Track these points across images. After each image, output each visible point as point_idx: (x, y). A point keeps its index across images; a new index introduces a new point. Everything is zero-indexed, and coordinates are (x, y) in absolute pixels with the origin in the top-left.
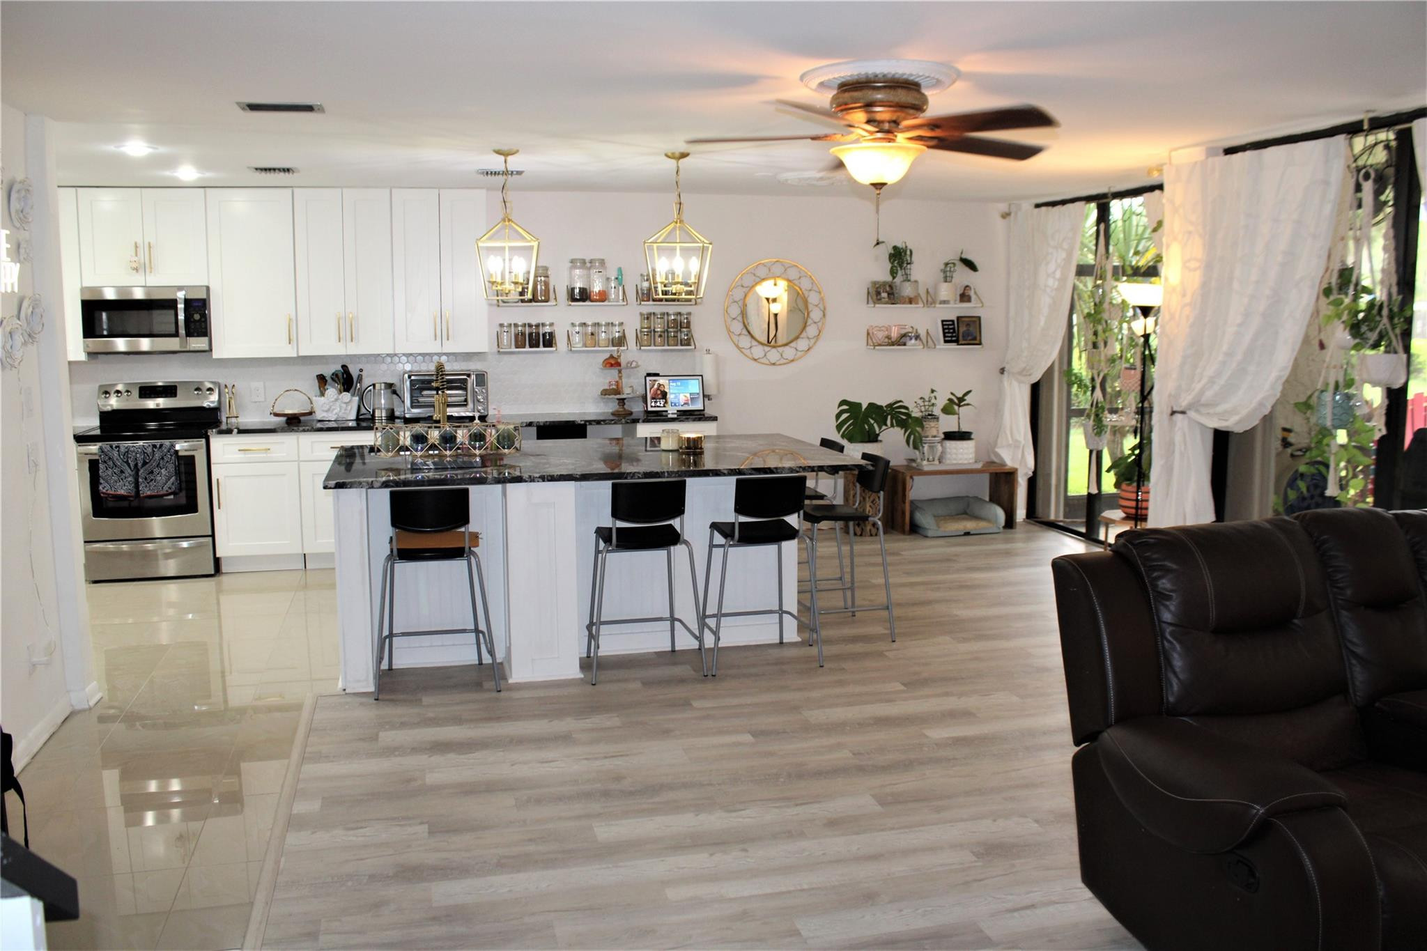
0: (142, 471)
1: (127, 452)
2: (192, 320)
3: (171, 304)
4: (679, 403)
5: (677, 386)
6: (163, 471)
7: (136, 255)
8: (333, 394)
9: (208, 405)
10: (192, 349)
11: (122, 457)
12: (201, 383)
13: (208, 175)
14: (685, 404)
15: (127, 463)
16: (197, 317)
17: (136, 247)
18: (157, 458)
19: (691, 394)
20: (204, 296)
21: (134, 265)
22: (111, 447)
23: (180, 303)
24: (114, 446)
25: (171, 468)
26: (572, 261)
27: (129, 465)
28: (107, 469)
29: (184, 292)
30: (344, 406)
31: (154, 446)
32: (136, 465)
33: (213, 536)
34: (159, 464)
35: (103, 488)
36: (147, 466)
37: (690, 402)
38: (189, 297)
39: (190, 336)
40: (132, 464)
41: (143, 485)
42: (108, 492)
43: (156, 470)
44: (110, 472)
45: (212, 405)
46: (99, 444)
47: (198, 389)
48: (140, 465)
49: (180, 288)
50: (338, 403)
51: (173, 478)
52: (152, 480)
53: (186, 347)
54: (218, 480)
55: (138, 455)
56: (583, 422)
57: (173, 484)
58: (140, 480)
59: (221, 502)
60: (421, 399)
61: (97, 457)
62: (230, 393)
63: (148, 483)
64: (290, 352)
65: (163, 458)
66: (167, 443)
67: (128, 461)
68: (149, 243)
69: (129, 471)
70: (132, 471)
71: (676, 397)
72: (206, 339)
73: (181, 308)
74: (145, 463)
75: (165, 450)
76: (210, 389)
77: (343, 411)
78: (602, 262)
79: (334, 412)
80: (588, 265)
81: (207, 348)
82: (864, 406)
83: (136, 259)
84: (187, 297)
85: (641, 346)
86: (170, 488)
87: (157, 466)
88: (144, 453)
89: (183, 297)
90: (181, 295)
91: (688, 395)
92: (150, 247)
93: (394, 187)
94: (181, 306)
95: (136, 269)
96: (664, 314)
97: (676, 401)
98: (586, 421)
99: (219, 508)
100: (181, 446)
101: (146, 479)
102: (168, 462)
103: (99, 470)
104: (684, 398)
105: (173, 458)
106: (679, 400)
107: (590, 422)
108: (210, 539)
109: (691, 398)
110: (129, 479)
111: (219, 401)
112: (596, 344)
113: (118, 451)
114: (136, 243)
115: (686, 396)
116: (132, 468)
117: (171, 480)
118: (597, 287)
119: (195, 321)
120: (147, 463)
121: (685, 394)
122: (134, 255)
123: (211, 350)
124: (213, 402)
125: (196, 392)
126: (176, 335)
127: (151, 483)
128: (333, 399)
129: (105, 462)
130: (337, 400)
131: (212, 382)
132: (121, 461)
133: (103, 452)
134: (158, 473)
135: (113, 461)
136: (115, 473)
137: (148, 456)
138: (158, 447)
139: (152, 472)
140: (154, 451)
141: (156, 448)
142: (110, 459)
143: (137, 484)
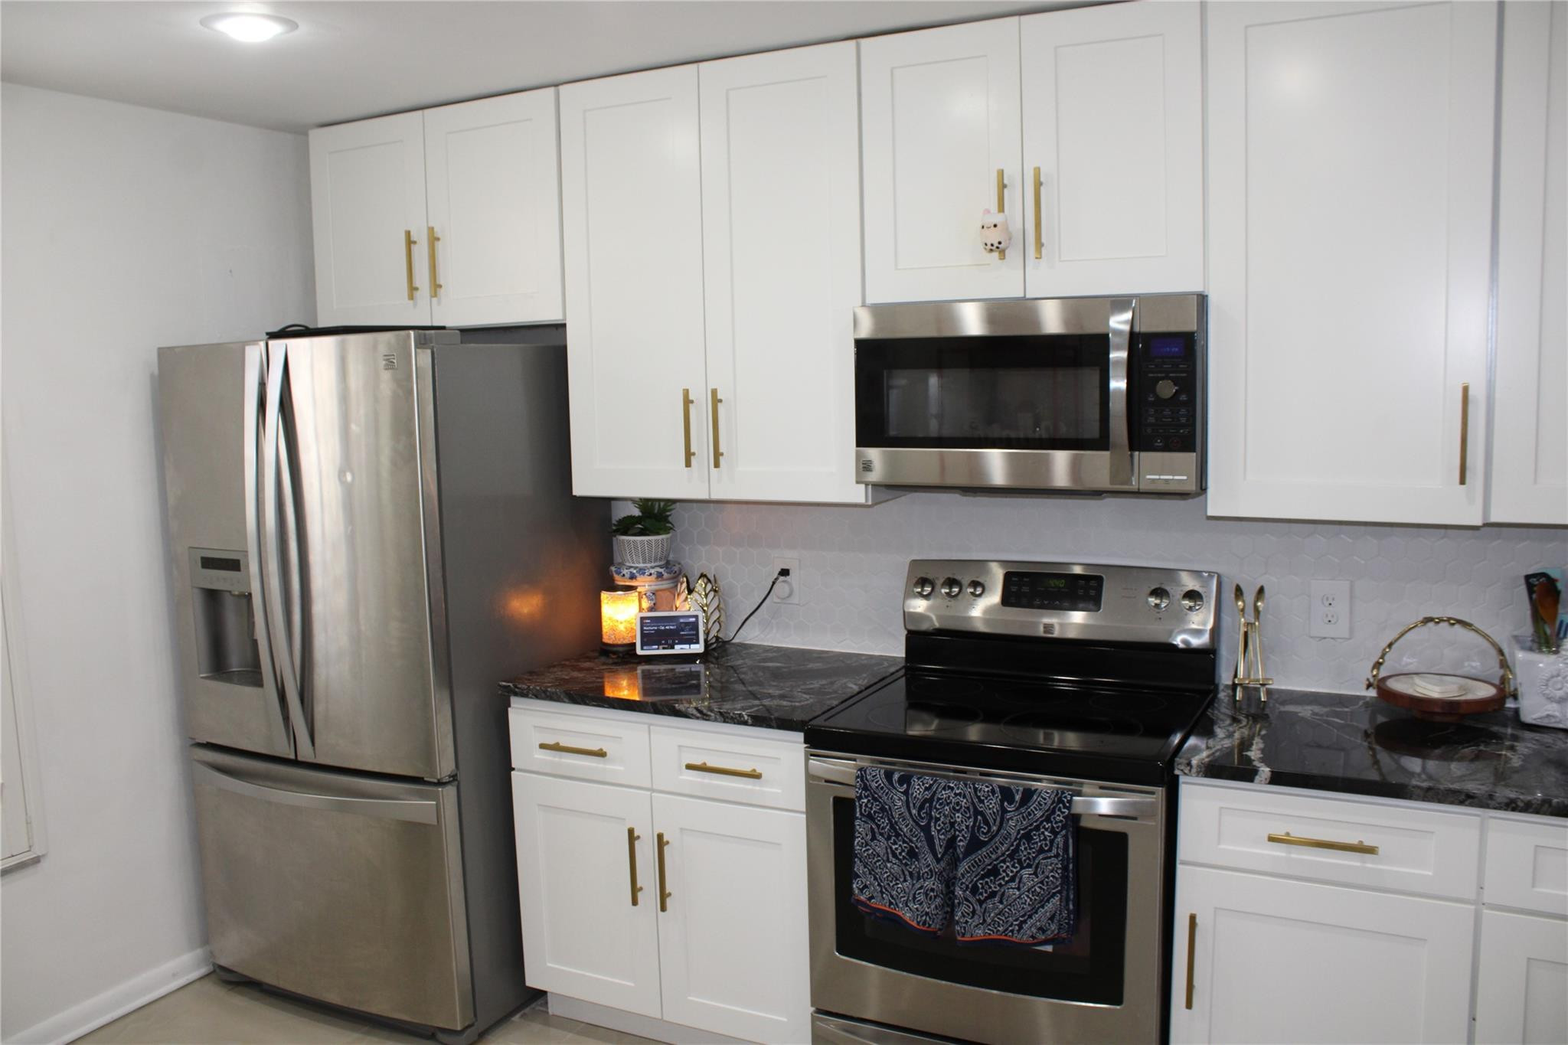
0: (963, 867)
1: (930, 800)
2: (1151, 396)
3: (1090, 351)
6: (1026, 873)
7: (1001, 208)
9: (1185, 642)
10: (1143, 487)
11: (914, 812)
12: (1171, 573)
15: (927, 832)
16: (1165, 388)
17: (1002, 186)
18: (1013, 833)
20: (1192, 327)
21: (994, 237)
22: (889, 775)
23: (1118, 348)
24: (896, 776)
25: (1052, 867)
27: (930, 840)
28: (874, 838)
29: (1128, 316)
31: (1008, 795)
32: (951, 843)
34: (1017, 850)
35: (861, 890)
36: (982, 852)
38: (1142, 328)
39: (1140, 450)
40: (940, 840)
41: (963, 908)
42: (877, 904)
43: (1008, 868)
44: (880, 846)
45: (1196, 642)
46: (864, 761)
47: (1159, 593)
48: (961, 845)
49: (1119, 303)
51: (1056, 900)
52: (993, 895)
53: (1128, 482)
54: (1193, 918)
55: (958, 817)
57: (1052, 918)
58: (959, 892)
59: (1196, 982)
61: (851, 794)
62: (1250, 610)
63: (981, 903)
65: (1028, 837)
66: (1044, 785)
67: (928, 825)
68: (1037, 172)
69: (930, 859)
70: (938, 861)
72: (1190, 458)
73: (1118, 362)
74: (975, 845)
75: (1039, 814)
76: (1192, 595)
81: (1192, 487)
83: (998, 218)
84: (1137, 329)
86: (1041, 930)
87: (1012, 856)
88: (977, 812)
89: (1126, 328)
90: (1119, 322)
92: (1039, 183)
94: (1118, 355)
95: (998, 249)
99: (1189, 1005)
101: (974, 890)
102: (1041, 851)
103: (853, 838)
105: (1059, 839)
110: (929, 884)
111: (1215, 632)
113: (906, 793)
114: (1001, 176)
116: (940, 850)
117: (1049, 906)
119: (1160, 402)
120: (984, 844)
122: (994, 207)
123: (1202, 489)
124: (1198, 633)
125: (1153, 601)
126: (1102, 443)
127: (989, 905)
129: (870, 817)
131: (1197, 573)
132: (910, 822)
133: (865, 788)
134: (1012, 879)
135: (890, 817)
136: (895, 855)
137: (986, 822)
138: (1018, 797)
139: (994, 872)
140: (1004, 811)
141: (1011, 801)
142: (883, 809)
143: (949, 903)
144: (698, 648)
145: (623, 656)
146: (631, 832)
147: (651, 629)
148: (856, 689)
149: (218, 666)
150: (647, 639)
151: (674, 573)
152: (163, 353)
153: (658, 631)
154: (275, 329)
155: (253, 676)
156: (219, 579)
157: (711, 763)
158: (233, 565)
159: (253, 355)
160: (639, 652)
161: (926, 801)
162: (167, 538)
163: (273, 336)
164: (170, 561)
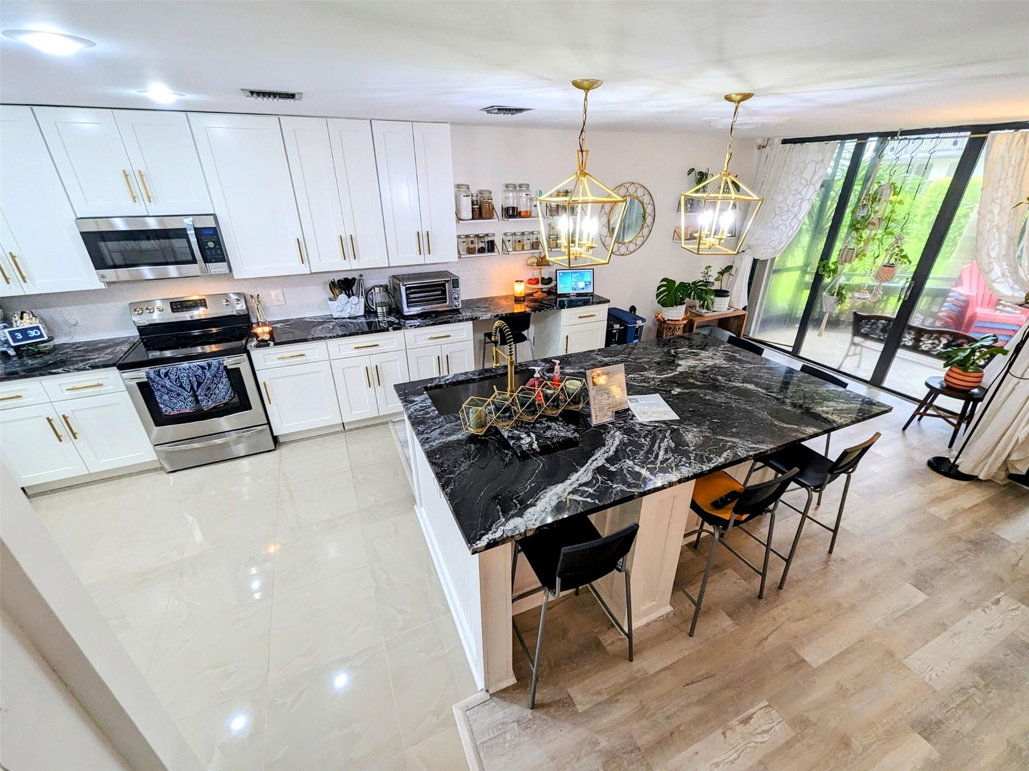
0: (199, 391)
1: (179, 378)
2: (207, 247)
3: (181, 233)
4: (578, 289)
6: (219, 385)
7: (129, 183)
8: (343, 299)
9: (238, 313)
10: (213, 274)
11: (174, 382)
13: (188, 97)
14: (581, 288)
15: (181, 386)
16: (211, 244)
17: (126, 176)
18: (210, 377)
20: (213, 225)
22: (160, 374)
23: (191, 232)
24: (162, 372)
25: (225, 382)
26: (507, 186)
27: (184, 388)
28: (163, 395)
29: (191, 221)
30: (354, 306)
31: (203, 368)
32: (192, 388)
33: (269, 423)
34: (213, 381)
35: (165, 412)
36: (203, 385)
37: (585, 287)
38: (198, 225)
39: (208, 263)
40: (188, 388)
41: (203, 402)
42: (171, 414)
43: (213, 386)
44: (166, 397)
45: (242, 313)
46: (145, 369)
48: (195, 387)
49: (187, 217)
50: (348, 305)
51: (231, 389)
52: (212, 394)
53: (207, 273)
54: (264, 383)
55: (190, 379)
57: (231, 394)
58: (200, 398)
59: (270, 397)
61: (144, 381)
62: (256, 301)
64: (304, 270)
65: (215, 376)
66: (213, 361)
68: (140, 172)
69: (186, 393)
70: (189, 393)
72: (225, 265)
73: (192, 237)
74: (199, 384)
75: (215, 369)
77: (353, 310)
78: (526, 185)
79: (347, 311)
80: (518, 188)
81: (227, 272)
82: (677, 284)
84: (195, 226)
85: (551, 248)
86: (230, 397)
87: (213, 383)
88: (196, 376)
89: (192, 225)
90: (189, 224)
92: (142, 176)
93: (373, 119)
94: (192, 235)
99: (270, 403)
100: (229, 362)
101: (206, 395)
102: (220, 378)
103: (155, 397)
104: (580, 285)
105: (224, 374)
106: (577, 286)
108: (267, 426)
109: (586, 283)
110: (189, 400)
111: (247, 309)
112: (523, 249)
113: (169, 379)
114: (124, 171)
116: (189, 390)
117: (230, 391)
118: (524, 207)
119: (210, 249)
120: (202, 383)
121: (580, 282)
122: (125, 183)
123: (231, 272)
124: (241, 310)
126: (194, 261)
128: (344, 303)
129: (158, 390)
130: (347, 303)
132: (175, 386)
133: (149, 375)
134: (216, 388)
135: (166, 387)
136: (173, 397)
137: (200, 377)
138: (207, 367)
139: (209, 388)
140: (204, 372)
141: (205, 369)
142: (162, 386)
143: (197, 401)
146: (48, 419)
148: (127, 349)
157: (77, 386)
161: (177, 379)
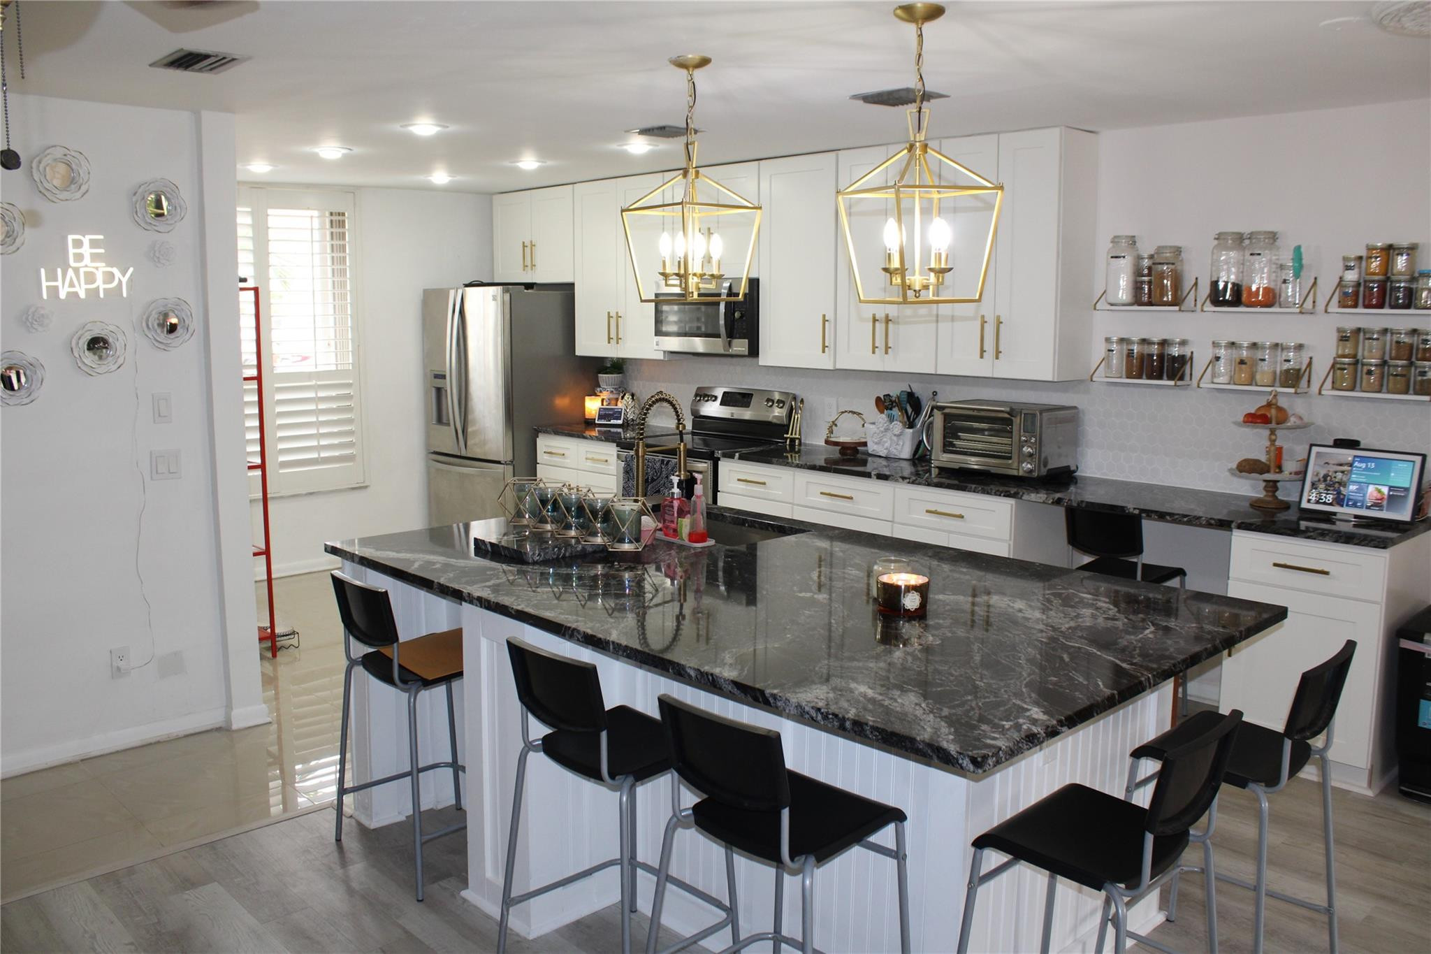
2: (735, 318)
4: (1363, 502)
5: (1367, 469)
8: (883, 422)
9: (773, 421)
10: (734, 353)
12: (773, 392)
14: (1375, 505)
16: (738, 315)
19: (1391, 488)
26: (1220, 237)
30: (895, 438)
31: (663, 462)
37: (1385, 503)
39: (732, 338)
47: (768, 400)
50: (889, 434)
53: (729, 350)
56: (1137, 512)
60: (957, 442)
64: (825, 362)
71: (1359, 490)
72: (745, 342)
73: (722, 305)
76: (779, 402)
77: (894, 446)
78: (1273, 237)
79: (886, 445)
80: (1247, 243)
81: (746, 353)
85: (1340, 390)
91: (1385, 490)
96: (1385, 331)
97: (1358, 497)
98: (1142, 511)
104: (1376, 494)
106: (1364, 496)
107: (1149, 513)
109: (1390, 496)
112: (1252, 381)
115: (1379, 491)
118: (1258, 283)
119: (737, 320)
120: (655, 480)
121: (1380, 487)
124: (777, 417)
125: (767, 404)
126: (720, 335)
128: (882, 429)
130: (887, 430)
131: (783, 394)
144: (620, 422)
145: (590, 423)
147: (603, 413)
149: (440, 420)
150: (601, 417)
151: (622, 390)
152: (425, 291)
153: (604, 414)
154: (467, 282)
155: (448, 424)
156: (439, 383)
158: (444, 377)
159: (452, 293)
160: (597, 422)
162: (425, 366)
163: (467, 286)
164: (425, 375)
